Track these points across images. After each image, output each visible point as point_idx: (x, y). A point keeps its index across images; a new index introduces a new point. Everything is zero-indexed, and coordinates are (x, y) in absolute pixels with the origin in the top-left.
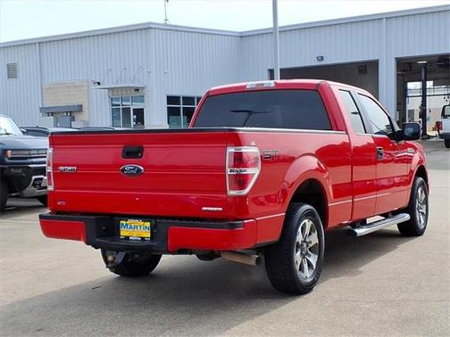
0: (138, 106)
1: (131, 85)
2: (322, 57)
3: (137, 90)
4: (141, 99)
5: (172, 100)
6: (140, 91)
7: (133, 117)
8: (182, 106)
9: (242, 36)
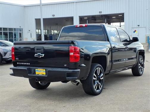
2: (54, 15)
8: (3, 31)
9: (25, 7)
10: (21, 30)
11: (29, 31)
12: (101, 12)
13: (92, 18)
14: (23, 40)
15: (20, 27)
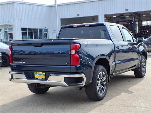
0: (10, 32)
1: (7, 24)
2: (79, 14)
3: (10, 26)
4: (11, 29)
5: (23, 29)
6: (11, 26)
7: (8, 36)
8: (27, 32)
9: (50, 7)
10: (46, 30)
11: (55, 31)
12: (128, 9)
13: (120, 16)
14: (48, 38)
15: (45, 27)
